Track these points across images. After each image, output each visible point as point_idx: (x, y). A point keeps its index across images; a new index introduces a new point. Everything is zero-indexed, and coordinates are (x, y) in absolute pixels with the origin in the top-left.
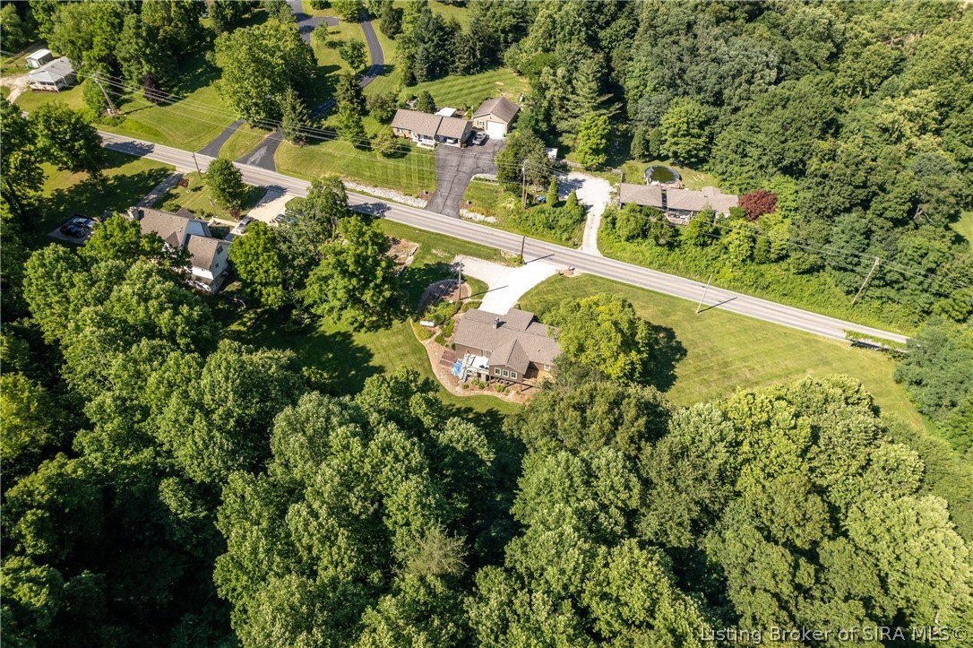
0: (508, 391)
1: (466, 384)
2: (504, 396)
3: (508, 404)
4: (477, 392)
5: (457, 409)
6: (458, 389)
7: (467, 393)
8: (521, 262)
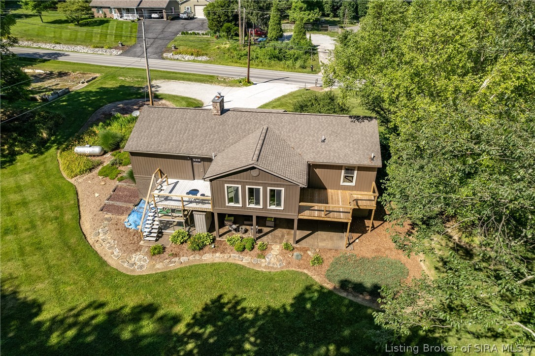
0: (265, 249)
1: (159, 243)
2: (255, 260)
3: (270, 278)
4: (188, 259)
5: (110, 314)
6: (136, 258)
7: (160, 266)
8: (249, 82)
